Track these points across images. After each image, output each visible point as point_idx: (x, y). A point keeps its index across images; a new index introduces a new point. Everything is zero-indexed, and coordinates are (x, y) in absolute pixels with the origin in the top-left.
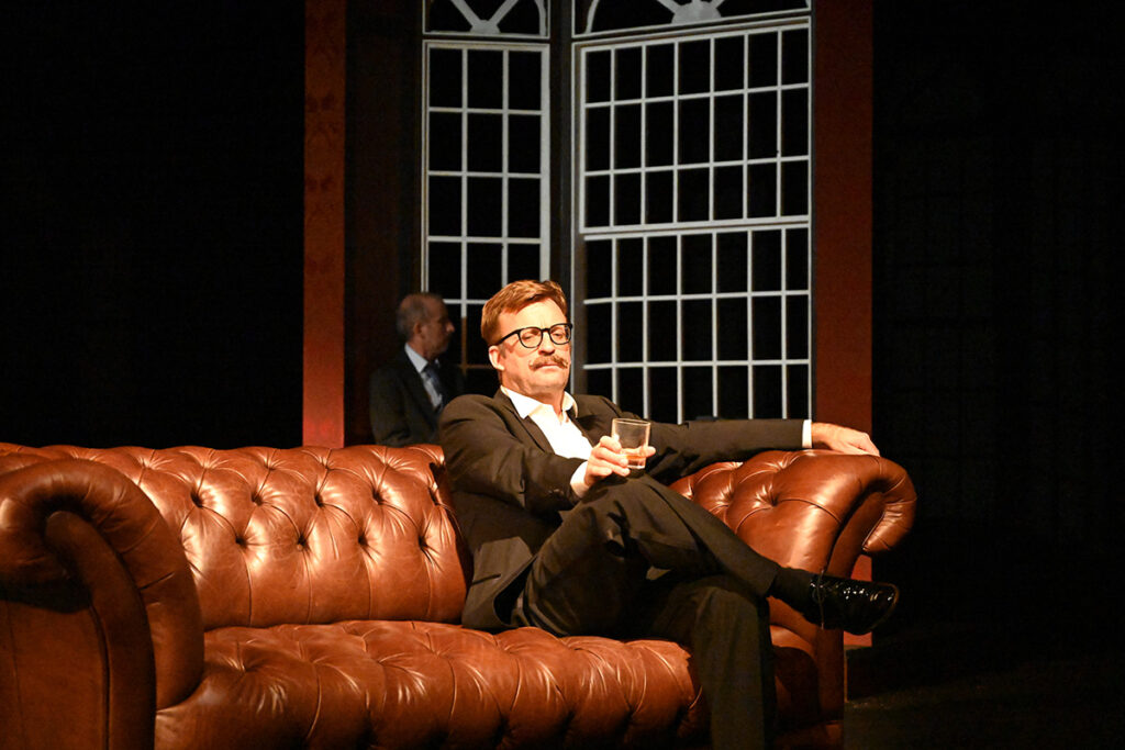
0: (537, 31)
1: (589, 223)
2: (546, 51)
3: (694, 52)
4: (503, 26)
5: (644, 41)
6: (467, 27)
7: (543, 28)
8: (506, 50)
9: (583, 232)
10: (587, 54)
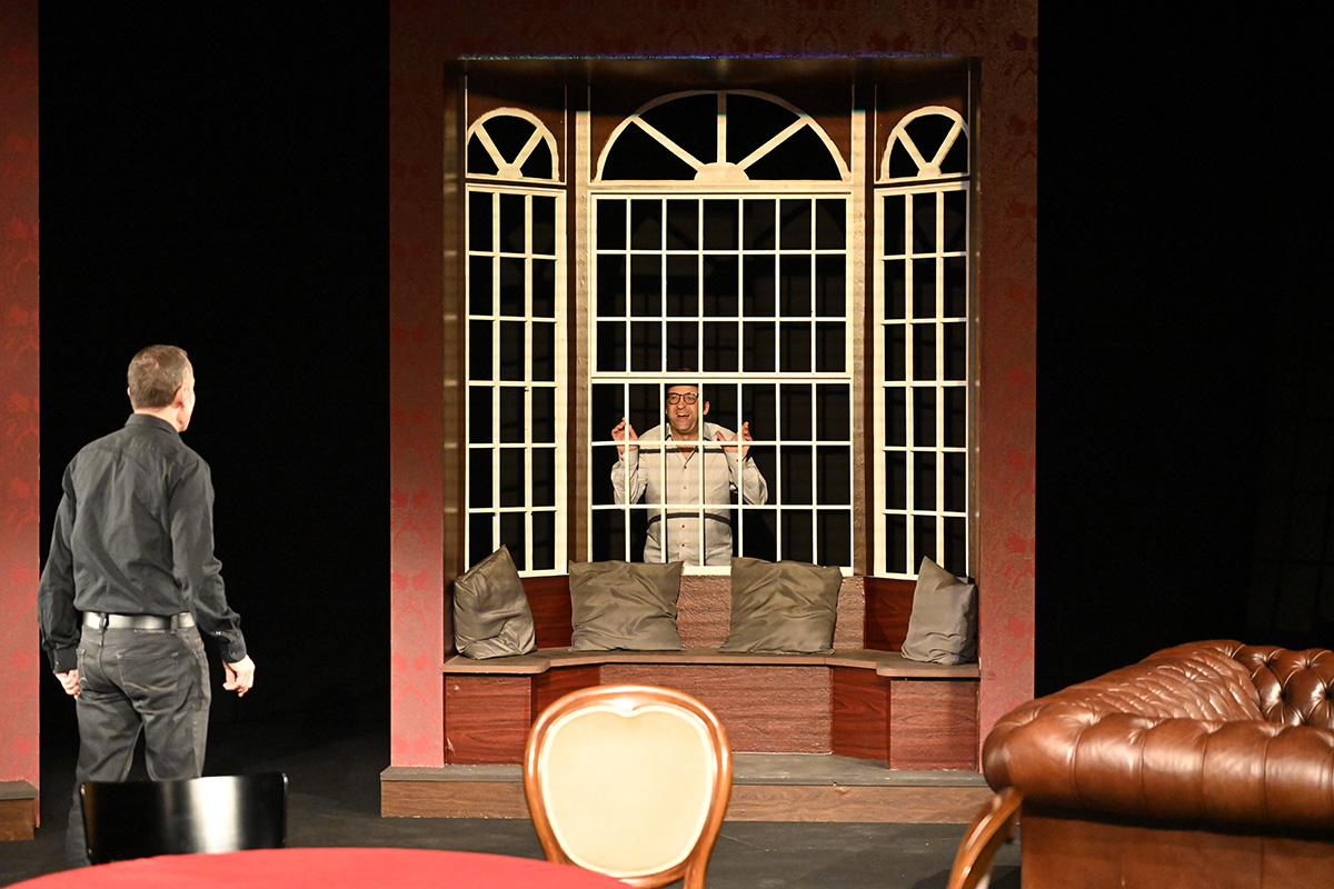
0: (550, 177)
2: (562, 197)
3: (721, 210)
4: (526, 170)
5: (664, 190)
6: (494, 170)
7: (555, 174)
8: (529, 194)
9: (594, 376)
10: (598, 201)
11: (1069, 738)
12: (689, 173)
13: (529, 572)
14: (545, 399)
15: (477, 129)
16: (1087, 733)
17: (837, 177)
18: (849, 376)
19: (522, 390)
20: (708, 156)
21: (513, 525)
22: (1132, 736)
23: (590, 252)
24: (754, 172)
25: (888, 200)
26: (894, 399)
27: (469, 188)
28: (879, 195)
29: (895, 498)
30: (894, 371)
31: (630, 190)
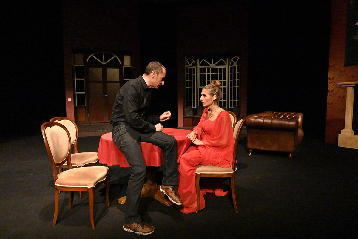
1: (200, 86)
2: (196, 68)
3: (213, 69)
4: (192, 65)
5: (207, 67)
6: (188, 65)
7: (195, 66)
8: (192, 68)
9: (199, 87)
10: (200, 69)
11: (254, 119)
12: (209, 65)
13: (192, 107)
14: (194, 89)
15: (187, 60)
16: (256, 118)
17: (225, 65)
18: (226, 86)
19: (192, 88)
20: (211, 63)
21: (191, 103)
22: (262, 118)
23: (199, 74)
24: (216, 65)
25: (231, 67)
26: (231, 89)
27: (186, 67)
28: (230, 67)
29: (231, 99)
30: (231, 85)
31: (203, 67)
